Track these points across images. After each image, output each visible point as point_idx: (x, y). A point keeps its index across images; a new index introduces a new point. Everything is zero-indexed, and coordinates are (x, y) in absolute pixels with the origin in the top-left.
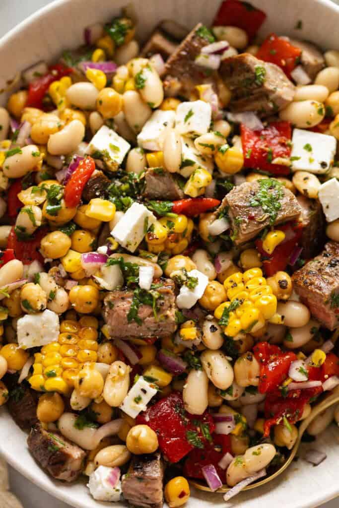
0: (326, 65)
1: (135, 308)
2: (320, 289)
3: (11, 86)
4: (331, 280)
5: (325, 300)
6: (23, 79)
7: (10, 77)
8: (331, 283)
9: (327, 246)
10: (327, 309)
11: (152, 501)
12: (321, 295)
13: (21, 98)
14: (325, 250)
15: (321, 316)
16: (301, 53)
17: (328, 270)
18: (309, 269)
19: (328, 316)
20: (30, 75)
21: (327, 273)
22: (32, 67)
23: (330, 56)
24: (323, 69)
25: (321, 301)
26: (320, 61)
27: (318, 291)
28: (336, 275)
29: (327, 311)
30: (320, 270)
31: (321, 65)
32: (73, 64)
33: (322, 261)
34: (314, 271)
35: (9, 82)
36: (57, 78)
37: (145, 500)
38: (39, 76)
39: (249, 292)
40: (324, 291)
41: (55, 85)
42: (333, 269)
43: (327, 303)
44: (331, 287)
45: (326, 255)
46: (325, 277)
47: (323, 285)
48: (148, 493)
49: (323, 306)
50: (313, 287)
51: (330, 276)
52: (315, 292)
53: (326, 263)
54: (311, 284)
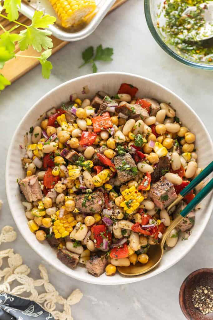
0: (161, 109)
1: (85, 202)
2: (157, 194)
3: (42, 117)
4: (161, 191)
5: (158, 198)
6: (47, 115)
7: (42, 114)
8: (161, 192)
9: (161, 178)
10: (159, 201)
11: (95, 272)
12: (157, 196)
13: (46, 122)
14: (160, 179)
15: (158, 205)
16: (151, 105)
17: (160, 187)
18: (154, 187)
19: (160, 204)
20: (49, 113)
21: (160, 189)
22: (49, 110)
23: (162, 105)
24: (159, 110)
25: (157, 199)
26: (158, 107)
27: (156, 195)
28: (163, 189)
29: (159, 202)
30: (157, 187)
31: (159, 109)
32: (66, 109)
33: (159, 184)
34: (155, 188)
35: (41, 116)
36: (60, 115)
37: (92, 271)
38: (53, 114)
39: (134, 196)
40: (158, 195)
41: (59, 118)
42: (162, 187)
43: (159, 199)
44: (161, 194)
45: (160, 182)
46: (159, 190)
47: (158, 193)
48: (94, 269)
49: (158, 201)
50: (154, 193)
51: (161, 189)
52: (155, 195)
53: (160, 184)
54: (154, 192)
